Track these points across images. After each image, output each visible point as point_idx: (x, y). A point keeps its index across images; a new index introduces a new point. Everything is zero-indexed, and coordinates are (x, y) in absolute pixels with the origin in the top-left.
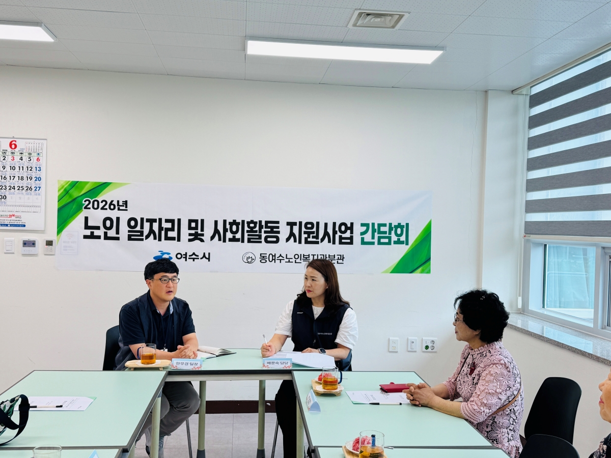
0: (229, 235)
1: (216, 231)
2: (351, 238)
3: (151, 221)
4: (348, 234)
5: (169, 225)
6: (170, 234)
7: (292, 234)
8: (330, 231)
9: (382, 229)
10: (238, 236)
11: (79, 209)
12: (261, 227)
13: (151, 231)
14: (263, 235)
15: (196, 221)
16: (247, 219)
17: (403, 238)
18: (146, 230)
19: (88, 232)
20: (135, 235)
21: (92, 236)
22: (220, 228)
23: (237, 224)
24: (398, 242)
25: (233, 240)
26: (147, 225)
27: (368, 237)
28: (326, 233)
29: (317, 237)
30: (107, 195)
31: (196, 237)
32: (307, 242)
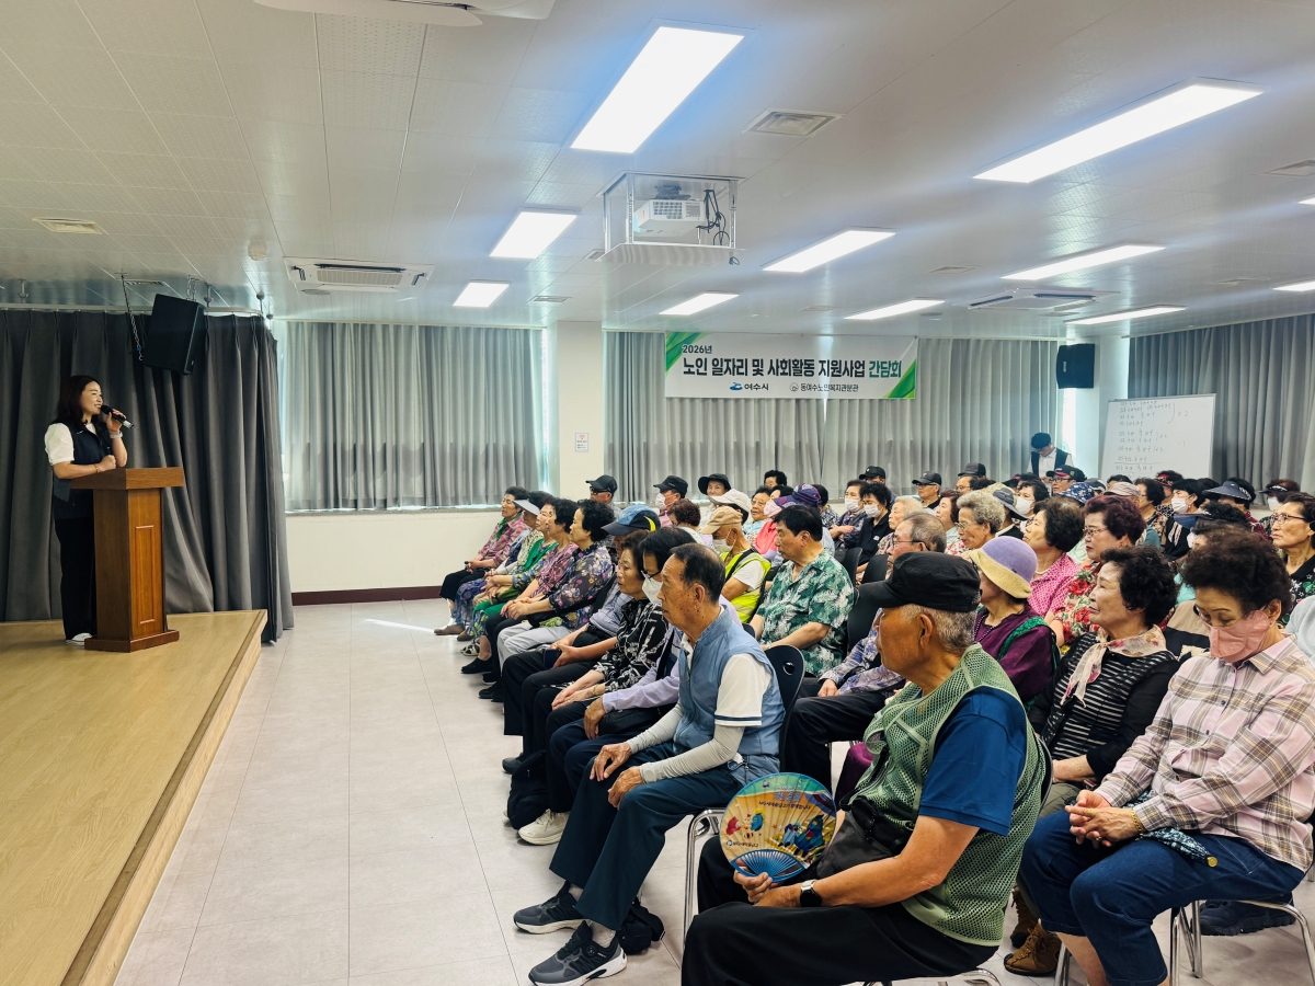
0: (781, 371)
1: (772, 368)
2: (863, 372)
3: (728, 361)
4: (861, 370)
5: (739, 364)
6: (741, 370)
7: (823, 369)
8: (849, 367)
9: (884, 365)
10: (787, 371)
11: (679, 353)
12: (802, 364)
13: (728, 368)
14: (803, 370)
15: (758, 361)
16: (793, 359)
17: (897, 372)
18: (724, 368)
19: (687, 369)
20: (717, 372)
21: (689, 372)
22: (774, 365)
23: (786, 362)
24: (894, 375)
25: (784, 374)
26: (725, 364)
27: (874, 372)
28: (846, 369)
29: (839, 372)
30: (697, 343)
31: (758, 372)
32: (833, 375)
